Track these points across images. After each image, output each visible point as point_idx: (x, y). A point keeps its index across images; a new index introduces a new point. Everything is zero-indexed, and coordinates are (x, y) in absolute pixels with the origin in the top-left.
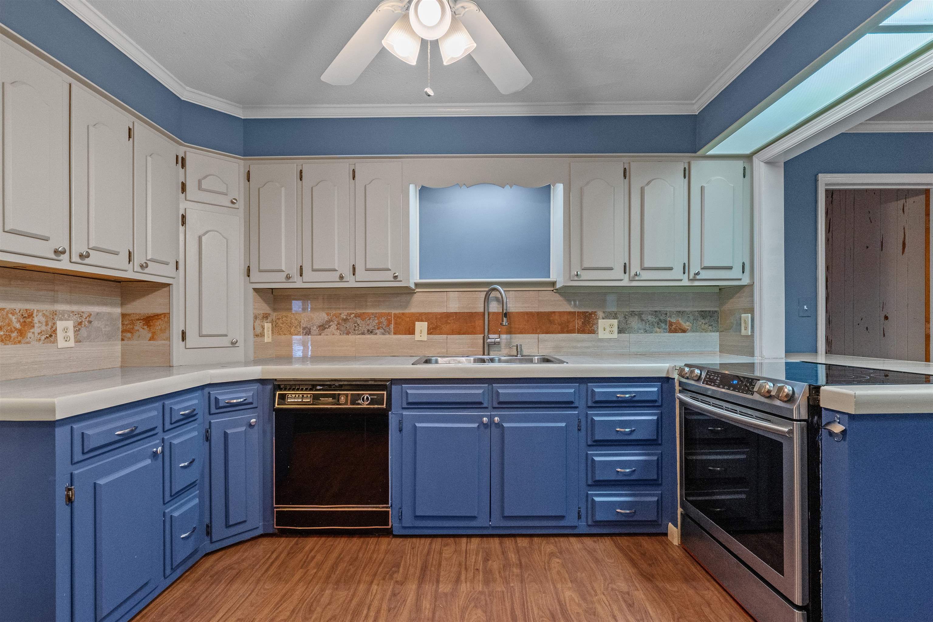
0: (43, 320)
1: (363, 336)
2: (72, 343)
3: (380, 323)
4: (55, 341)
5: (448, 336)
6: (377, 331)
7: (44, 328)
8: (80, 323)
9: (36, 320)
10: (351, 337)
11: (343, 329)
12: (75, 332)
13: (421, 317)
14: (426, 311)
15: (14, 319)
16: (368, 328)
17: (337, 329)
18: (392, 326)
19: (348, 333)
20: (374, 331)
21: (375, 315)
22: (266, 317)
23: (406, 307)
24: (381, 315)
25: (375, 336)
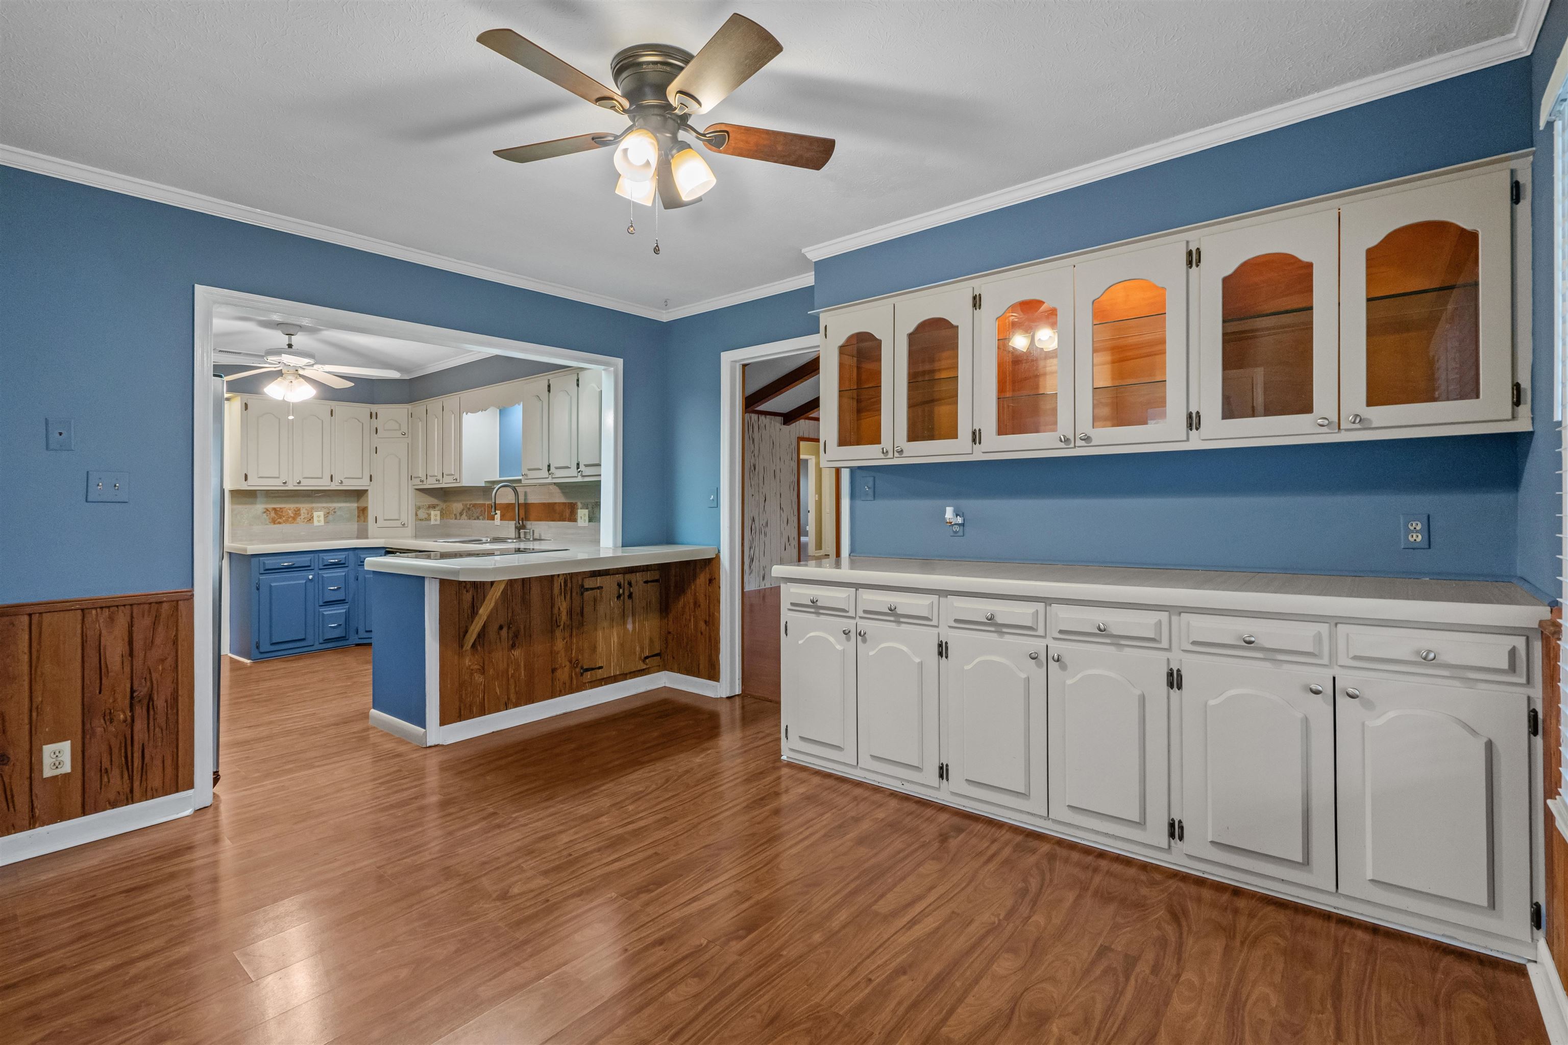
0: (306, 512)
1: (475, 521)
2: (322, 523)
4: (313, 522)
5: (508, 522)
6: (481, 517)
7: (306, 516)
8: (328, 513)
9: (302, 512)
12: (324, 517)
13: (497, 507)
14: (499, 502)
15: (290, 512)
16: (477, 515)
17: (466, 515)
18: (483, 514)
20: (479, 517)
22: (434, 507)
23: (491, 499)
24: (481, 505)
25: (479, 521)
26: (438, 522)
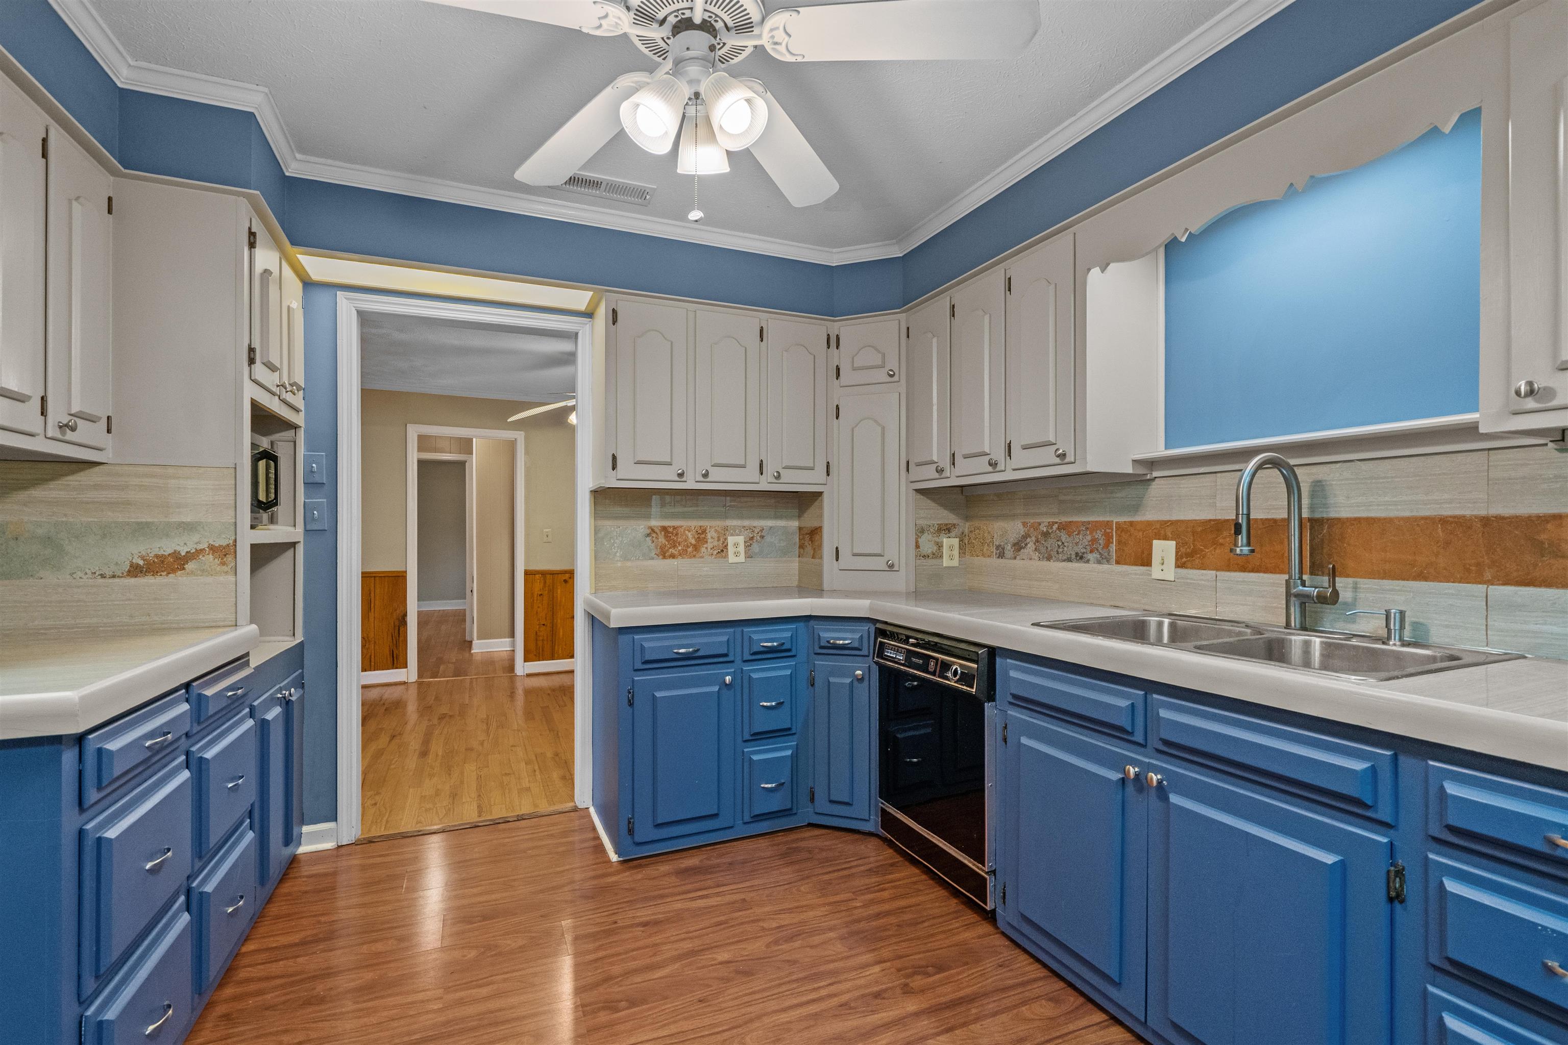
0: (715, 535)
1: (1070, 564)
2: (742, 558)
3: (1094, 540)
4: (726, 556)
5: (1218, 573)
6: (1090, 556)
7: (716, 543)
8: (752, 538)
9: (709, 536)
10: (1053, 565)
11: (1043, 550)
12: (746, 547)
13: (1163, 530)
14: (1174, 517)
15: (689, 535)
16: (1077, 549)
17: (1036, 549)
18: (1113, 547)
19: (1049, 558)
20: (1085, 555)
21: (1087, 526)
22: (947, 529)
23: (1137, 509)
24: (1096, 526)
25: (1086, 565)
26: (955, 563)
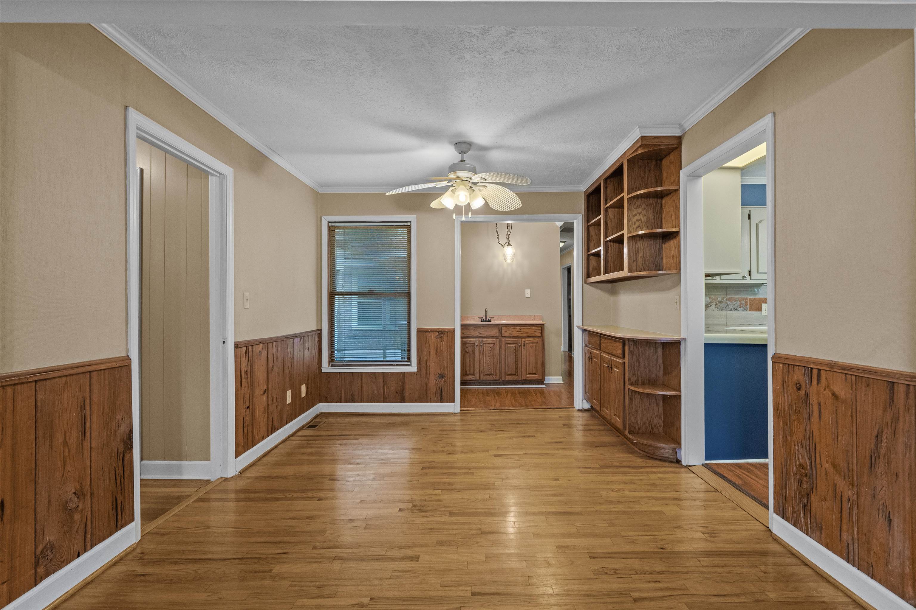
1: (731, 312)
3: (741, 304)
10: (724, 313)
11: (719, 307)
16: (734, 307)
17: (716, 307)
18: (748, 306)
19: (722, 310)
20: (738, 309)
21: (738, 299)
23: (756, 294)
24: (742, 299)
25: (738, 312)
